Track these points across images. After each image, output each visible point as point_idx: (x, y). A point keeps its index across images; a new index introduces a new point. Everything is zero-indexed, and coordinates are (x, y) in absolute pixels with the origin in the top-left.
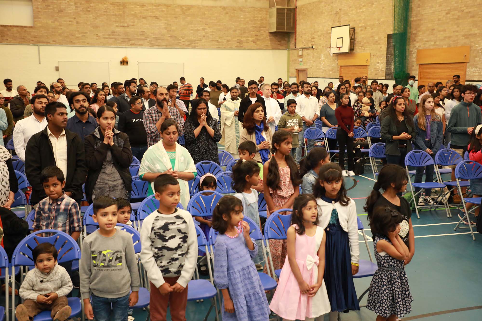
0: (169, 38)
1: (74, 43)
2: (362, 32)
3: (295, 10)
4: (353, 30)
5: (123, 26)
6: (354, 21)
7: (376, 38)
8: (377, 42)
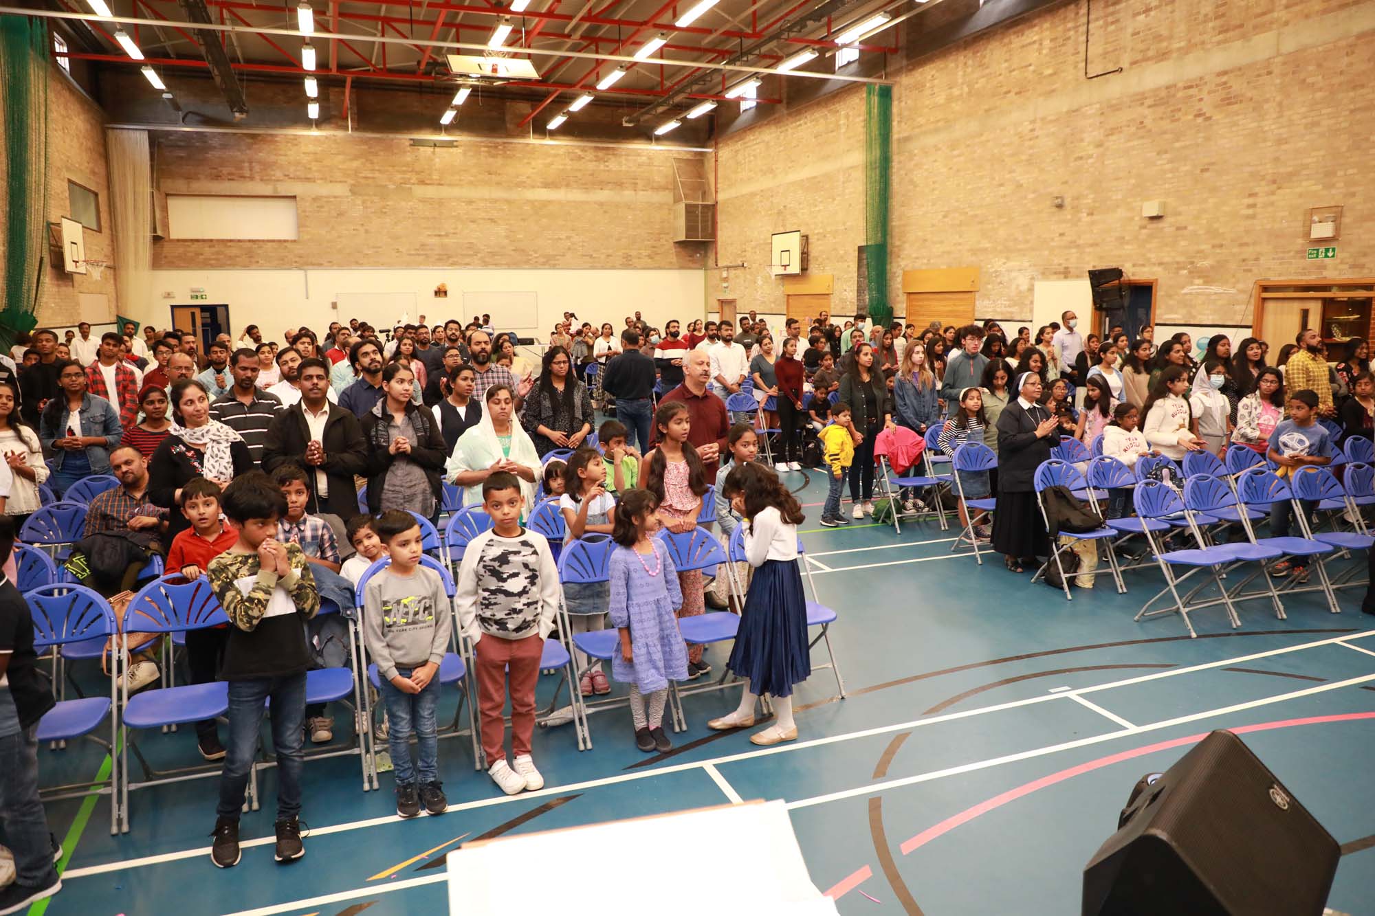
0: (512, 253)
1: (361, 265)
2: (820, 242)
3: (714, 207)
4: (805, 239)
5: (439, 236)
6: (807, 224)
7: (842, 252)
8: (842, 257)
